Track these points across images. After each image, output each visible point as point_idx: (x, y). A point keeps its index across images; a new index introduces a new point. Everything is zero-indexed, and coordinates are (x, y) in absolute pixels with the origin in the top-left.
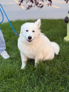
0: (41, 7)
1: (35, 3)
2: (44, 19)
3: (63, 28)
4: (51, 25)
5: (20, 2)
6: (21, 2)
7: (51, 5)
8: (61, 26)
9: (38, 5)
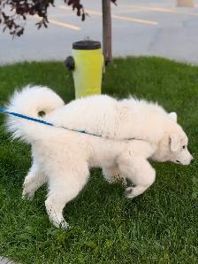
7: (46, 26)
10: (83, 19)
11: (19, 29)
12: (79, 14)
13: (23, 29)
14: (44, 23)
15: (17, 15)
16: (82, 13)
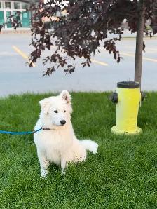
0: (70, 72)
1: (60, 62)
2: (76, 92)
3: (110, 111)
4: (90, 104)
5: (31, 61)
6: (33, 61)
7: (89, 66)
8: (107, 106)
9: (66, 67)
10: (118, 61)
11: (72, 68)
12: (115, 57)
13: (74, 68)
14: (88, 63)
15: (68, 57)
16: (117, 56)
